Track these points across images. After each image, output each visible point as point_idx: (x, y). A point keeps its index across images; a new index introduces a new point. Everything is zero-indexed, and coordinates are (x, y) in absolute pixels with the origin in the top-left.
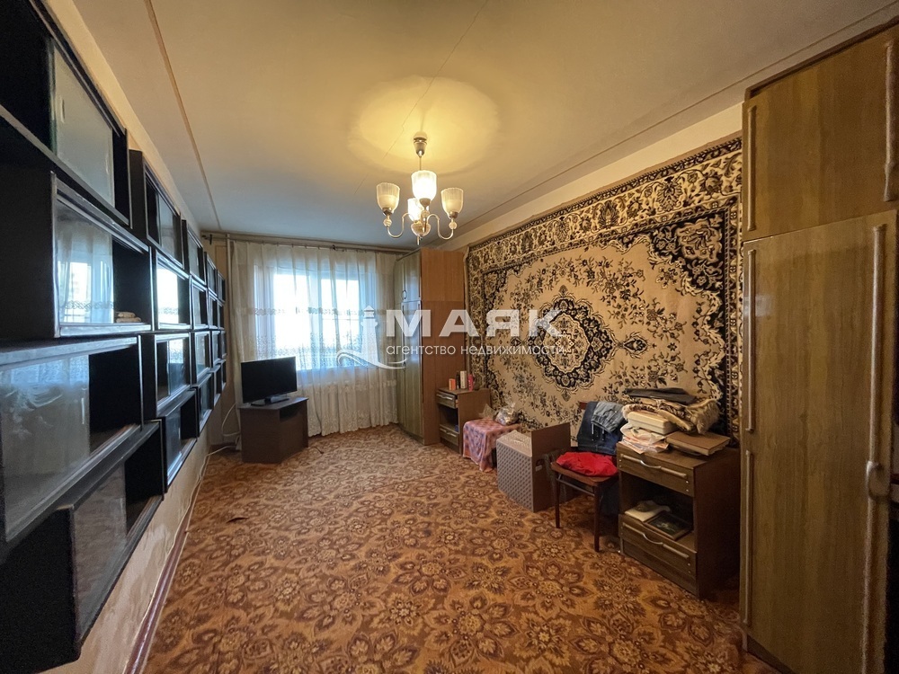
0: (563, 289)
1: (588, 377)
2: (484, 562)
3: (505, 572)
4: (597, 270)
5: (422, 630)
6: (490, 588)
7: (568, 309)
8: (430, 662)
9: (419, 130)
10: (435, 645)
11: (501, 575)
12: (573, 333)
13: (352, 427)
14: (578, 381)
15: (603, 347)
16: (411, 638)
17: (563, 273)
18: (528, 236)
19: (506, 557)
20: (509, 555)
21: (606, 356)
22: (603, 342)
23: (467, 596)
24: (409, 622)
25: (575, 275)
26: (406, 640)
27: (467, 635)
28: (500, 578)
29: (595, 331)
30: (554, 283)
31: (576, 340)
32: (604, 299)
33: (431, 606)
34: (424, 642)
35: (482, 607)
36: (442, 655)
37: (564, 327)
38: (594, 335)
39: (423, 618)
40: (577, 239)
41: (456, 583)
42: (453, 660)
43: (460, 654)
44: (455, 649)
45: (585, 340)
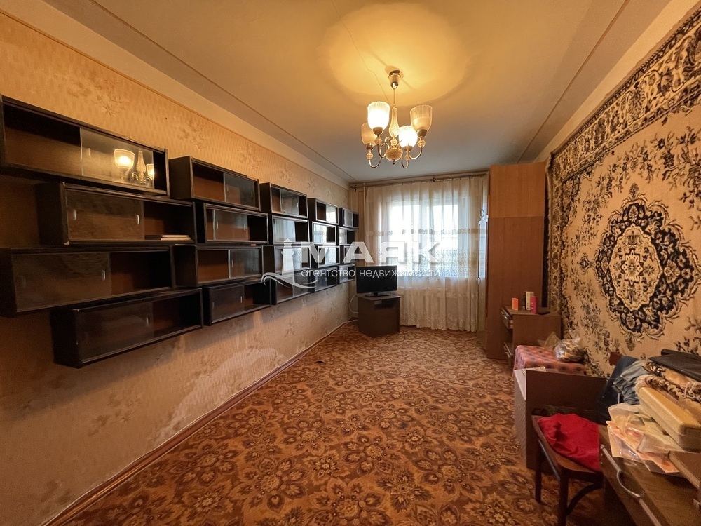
0: (634, 189)
1: (657, 321)
2: (416, 476)
3: (424, 495)
4: (677, 151)
5: (320, 485)
6: (394, 498)
7: (638, 218)
8: (301, 507)
9: (385, 67)
10: (315, 500)
11: (416, 495)
12: (643, 254)
13: (442, 326)
14: (645, 325)
15: (680, 277)
16: (310, 484)
17: (635, 165)
18: (601, 125)
19: (440, 486)
20: (445, 485)
21: (683, 292)
22: (681, 269)
23: (371, 488)
24: (320, 474)
25: (649, 166)
26: (307, 482)
27: (337, 513)
28: (412, 497)
29: (670, 250)
30: (624, 181)
31: (646, 264)
32: (685, 197)
33: (343, 475)
34: (313, 493)
35: (370, 505)
36: (310, 510)
37: (633, 243)
38: (669, 256)
39: (330, 478)
40: (653, 109)
41: (377, 473)
42: (311, 520)
43: (318, 521)
44: (320, 515)
45: (654, 263)
